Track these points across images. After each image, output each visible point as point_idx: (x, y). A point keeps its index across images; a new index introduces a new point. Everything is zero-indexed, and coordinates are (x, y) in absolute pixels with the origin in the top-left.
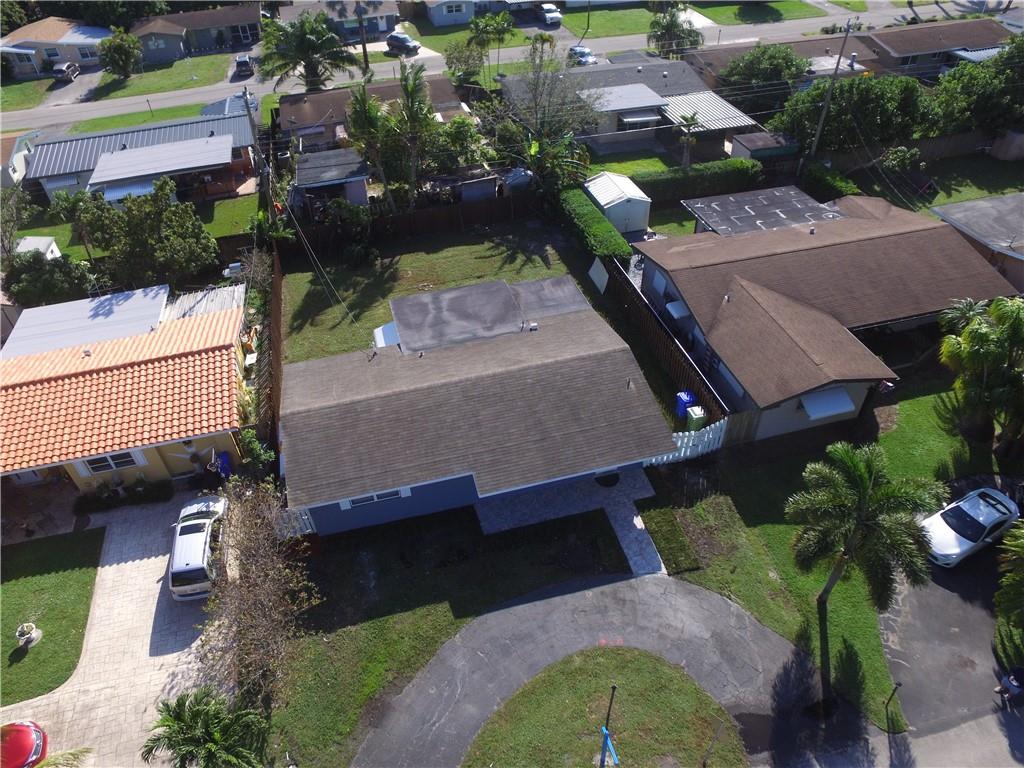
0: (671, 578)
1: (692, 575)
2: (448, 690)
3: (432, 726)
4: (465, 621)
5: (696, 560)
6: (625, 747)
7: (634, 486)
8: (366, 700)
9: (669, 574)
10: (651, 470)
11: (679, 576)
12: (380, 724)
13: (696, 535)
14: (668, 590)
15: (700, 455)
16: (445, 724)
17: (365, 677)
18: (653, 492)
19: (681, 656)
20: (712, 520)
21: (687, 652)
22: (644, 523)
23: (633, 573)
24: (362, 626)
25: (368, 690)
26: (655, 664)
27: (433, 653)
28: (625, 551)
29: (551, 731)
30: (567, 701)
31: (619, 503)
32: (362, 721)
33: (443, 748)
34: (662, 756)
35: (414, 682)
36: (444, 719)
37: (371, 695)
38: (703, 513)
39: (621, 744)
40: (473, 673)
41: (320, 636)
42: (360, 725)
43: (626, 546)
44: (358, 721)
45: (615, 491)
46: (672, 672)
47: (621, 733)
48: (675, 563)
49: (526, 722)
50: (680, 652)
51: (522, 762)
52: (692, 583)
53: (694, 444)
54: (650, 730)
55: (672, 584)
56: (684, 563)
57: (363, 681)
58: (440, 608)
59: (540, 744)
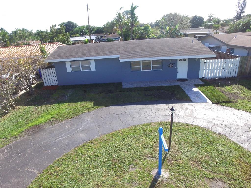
0: (214, 104)
1: (227, 104)
2: (76, 127)
3: (57, 139)
4: (100, 107)
5: (229, 99)
6: (180, 169)
7: (194, 82)
8: (34, 125)
9: (213, 103)
10: (202, 79)
11: (219, 104)
12: (33, 134)
13: (227, 94)
14: (213, 108)
15: (226, 77)
16: (64, 139)
17: (40, 118)
18: (203, 83)
19: (223, 130)
20: (236, 91)
21: (227, 129)
22: (199, 89)
23: (192, 101)
24: (54, 105)
25: (38, 122)
26: (205, 131)
27: (78, 115)
28: (189, 95)
29: (125, 151)
30: (142, 139)
31: (187, 85)
32: (25, 132)
33: (55, 149)
34: (211, 180)
35: (61, 123)
36: (65, 137)
37: (37, 124)
38: (230, 89)
39: (176, 166)
40: (92, 123)
41: (35, 106)
42: (23, 133)
43: (190, 94)
44: (23, 132)
45: (185, 82)
46: (218, 137)
47: (177, 160)
48: (216, 100)
49: (111, 145)
50: (223, 129)
51: (98, 163)
52: (227, 107)
53: (223, 68)
54: (201, 162)
55: (215, 106)
56: (222, 100)
57: (38, 119)
58: (91, 102)
59: (115, 156)
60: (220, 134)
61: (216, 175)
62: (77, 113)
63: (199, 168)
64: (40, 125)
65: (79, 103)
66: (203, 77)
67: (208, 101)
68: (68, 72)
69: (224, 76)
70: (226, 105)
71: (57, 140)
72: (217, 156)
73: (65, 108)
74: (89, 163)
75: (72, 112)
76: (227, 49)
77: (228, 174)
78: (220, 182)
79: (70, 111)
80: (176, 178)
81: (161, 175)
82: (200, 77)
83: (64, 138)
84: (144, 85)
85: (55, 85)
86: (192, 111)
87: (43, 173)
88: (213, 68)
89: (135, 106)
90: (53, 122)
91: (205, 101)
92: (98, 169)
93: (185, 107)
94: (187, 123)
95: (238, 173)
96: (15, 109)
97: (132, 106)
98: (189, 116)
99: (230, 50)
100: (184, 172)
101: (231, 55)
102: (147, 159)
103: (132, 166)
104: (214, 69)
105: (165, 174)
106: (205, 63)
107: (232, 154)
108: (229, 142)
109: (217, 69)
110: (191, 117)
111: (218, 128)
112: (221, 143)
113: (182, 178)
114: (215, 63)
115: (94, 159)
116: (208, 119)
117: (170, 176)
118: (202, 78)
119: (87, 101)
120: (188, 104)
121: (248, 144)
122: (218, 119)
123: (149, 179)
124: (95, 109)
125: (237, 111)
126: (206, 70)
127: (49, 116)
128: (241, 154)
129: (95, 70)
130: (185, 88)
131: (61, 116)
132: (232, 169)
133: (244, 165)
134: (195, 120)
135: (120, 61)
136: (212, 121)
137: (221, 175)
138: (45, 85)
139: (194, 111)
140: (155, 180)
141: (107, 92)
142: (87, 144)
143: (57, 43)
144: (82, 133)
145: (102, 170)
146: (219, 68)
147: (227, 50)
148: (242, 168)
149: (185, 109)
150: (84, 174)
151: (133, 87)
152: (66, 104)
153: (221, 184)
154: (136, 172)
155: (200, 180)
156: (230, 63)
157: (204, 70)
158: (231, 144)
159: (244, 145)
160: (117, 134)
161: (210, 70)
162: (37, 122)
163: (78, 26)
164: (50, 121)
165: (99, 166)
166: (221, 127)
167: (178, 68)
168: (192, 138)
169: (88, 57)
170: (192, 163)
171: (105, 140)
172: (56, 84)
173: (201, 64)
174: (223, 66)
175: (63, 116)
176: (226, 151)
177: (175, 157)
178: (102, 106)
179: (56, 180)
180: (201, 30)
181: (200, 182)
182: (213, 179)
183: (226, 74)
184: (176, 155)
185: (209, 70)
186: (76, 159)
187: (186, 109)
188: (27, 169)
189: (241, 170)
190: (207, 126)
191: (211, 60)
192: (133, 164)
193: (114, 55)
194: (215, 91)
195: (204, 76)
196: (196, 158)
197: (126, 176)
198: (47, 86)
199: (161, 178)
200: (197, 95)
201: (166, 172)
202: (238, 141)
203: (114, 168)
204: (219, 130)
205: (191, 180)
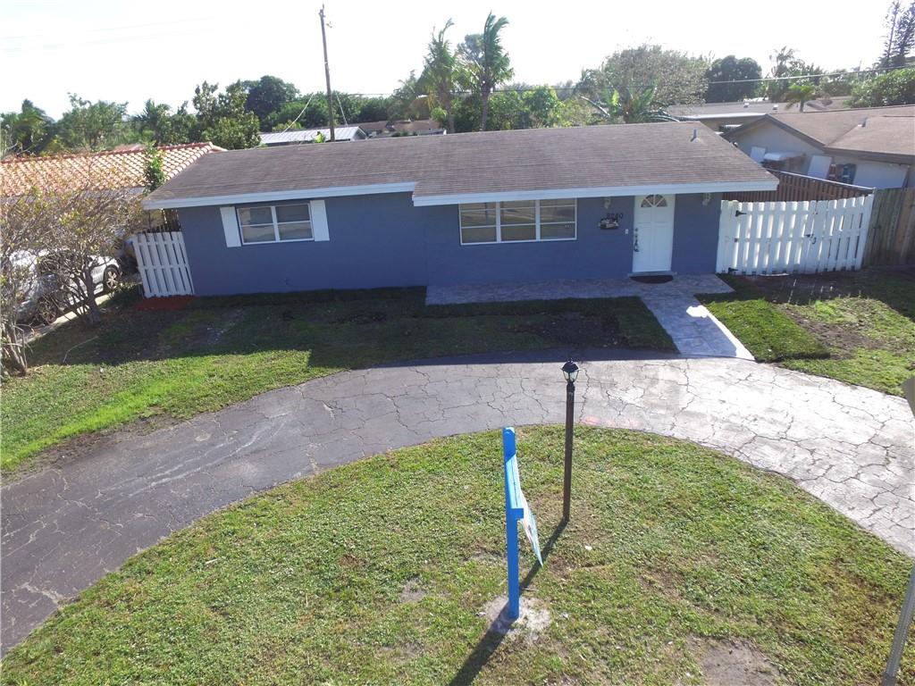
0: (763, 365)
1: (813, 364)
2: (229, 441)
3: (154, 480)
4: (330, 371)
5: (820, 346)
6: (594, 598)
7: (697, 285)
8: (80, 432)
9: (758, 361)
10: (730, 276)
11: (781, 364)
12: (71, 464)
13: (817, 327)
14: (755, 377)
15: (821, 269)
16: (181, 481)
17: (109, 407)
18: (731, 290)
19: (785, 460)
20: (852, 318)
21: (802, 456)
22: (712, 311)
23: (679, 353)
24: (165, 362)
25: (96, 420)
26: (712, 462)
27: (245, 398)
28: (669, 332)
29: (397, 528)
30: (466, 487)
31: (667, 295)
32: (45, 455)
33: (141, 515)
34: (713, 642)
35: (182, 425)
36: (184, 474)
37: (94, 428)
38: (830, 311)
39: (581, 587)
40: (294, 427)
41: (98, 366)
42: (38, 459)
43: (673, 328)
44: (39, 453)
45: (662, 287)
46: (760, 482)
47: (589, 565)
48: (772, 348)
49: (346, 505)
50: (783, 455)
51: (286, 570)
52: (812, 374)
53: (809, 236)
54: (681, 573)
55: (766, 372)
56: (792, 347)
57: (100, 410)
58: (299, 354)
59: (354, 547)
60: (770, 474)
61: (733, 623)
62: (242, 393)
63: (673, 596)
64: (103, 432)
65: (259, 356)
66: (730, 270)
67: (742, 351)
68: (229, 245)
69: (811, 267)
70: (806, 368)
71: (154, 484)
72: (747, 554)
73: (202, 373)
74: (254, 568)
75: (228, 385)
76: (831, 168)
77: (779, 621)
78: (746, 651)
79: (220, 382)
80: (574, 632)
81: (520, 621)
82: (721, 267)
83: (180, 477)
84: (504, 295)
85: (182, 292)
86: (675, 388)
87: (78, 600)
88: (769, 235)
89: (463, 367)
90: (152, 421)
91: (729, 354)
92: (282, 591)
93: (651, 374)
94: (648, 429)
95: (820, 615)
96: (23, 374)
97: (451, 368)
98: (661, 407)
99: (842, 170)
100: (608, 611)
101: (841, 188)
102: (476, 559)
103: (413, 583)
104: (774, 239)
105: (534, 617)
106: (738, 213)
107: (807, 549)
108: (803, 500)
109: (784, 240)
110: (668, 408)
111: (767, 449)
112: (770, 504)
113: (600, 632)
114: (777, 214)
115: (275, 555)
116: (733, 419)
117: (553, 624)
118: (727, 271)
119: (286, 349)
120: (663, 361)
121: (875, 511)
122: (768, 416)
123: (469, 632)
124: (314, 377)
125: (848, 389)
126: (742, 241)
127: (141, 401)
128: (843, 545)
129: (328, 239)
130: (657, 306)
131: (184, 400)
132: (797, 601)
133: (846, 588)
134: (680, 422)
135: (416, 204)
136: (745, 424)
137: (754, 626)
138: (148, 294)
139: (684, 389)
140: (493, 638)
141: (365, 318)
142: (262, 501)
143: (203, 146)
144: (251, 462)
145: (297, 594)
146: (791, 236)
147: (832, 170)
148: (837, 600)
149: (647, 381)
150: (228, 609)
151: (465, 301)
152: (210, 359)
153: (748, 658)
154: (424, 605)
155: (666, 642)
156: (837, 214)
157: (736, 240)
158: (807, 510)
159: (858, 516)
160: (376, 468)
161: (759, 240)
162: (93, 421)
163: (297, 96)
164: (143, 419)
165: (288, 579)
166: (777, 448)
167: (635, 232)
168: (660, 485)
169: (301, 189)
170: (644, 579)
171: (329, 488)
172: (188, 292)
173: (725, 220)
174: (808, 228)
175: (193, 399)
176: (784, 536)
177: (581, 555)
178: (338, 367)
179: (120, 627)
180: (746, 107)
181: (669, 650)
182: (719, 639)
183: (821, 256)
184: (589, 548)
185: (753, 241)
186: (211, 551)
187: (654, 381)
188: (26, 585)
189: (833, 606)
190: (723, 442)
191: (762, 205)
192: (417, 575)
193: (396, 182)
194: (770, 317)
195: (735, 265)
196: (664, 558)
197: (385, 621)
198: (154, 297)
199: (517, 632)
200: (700, 333)
201: (538, 609)
202: (837, 499)
203: (341, 591)
204: (772, 458)
205: (634, 642)
